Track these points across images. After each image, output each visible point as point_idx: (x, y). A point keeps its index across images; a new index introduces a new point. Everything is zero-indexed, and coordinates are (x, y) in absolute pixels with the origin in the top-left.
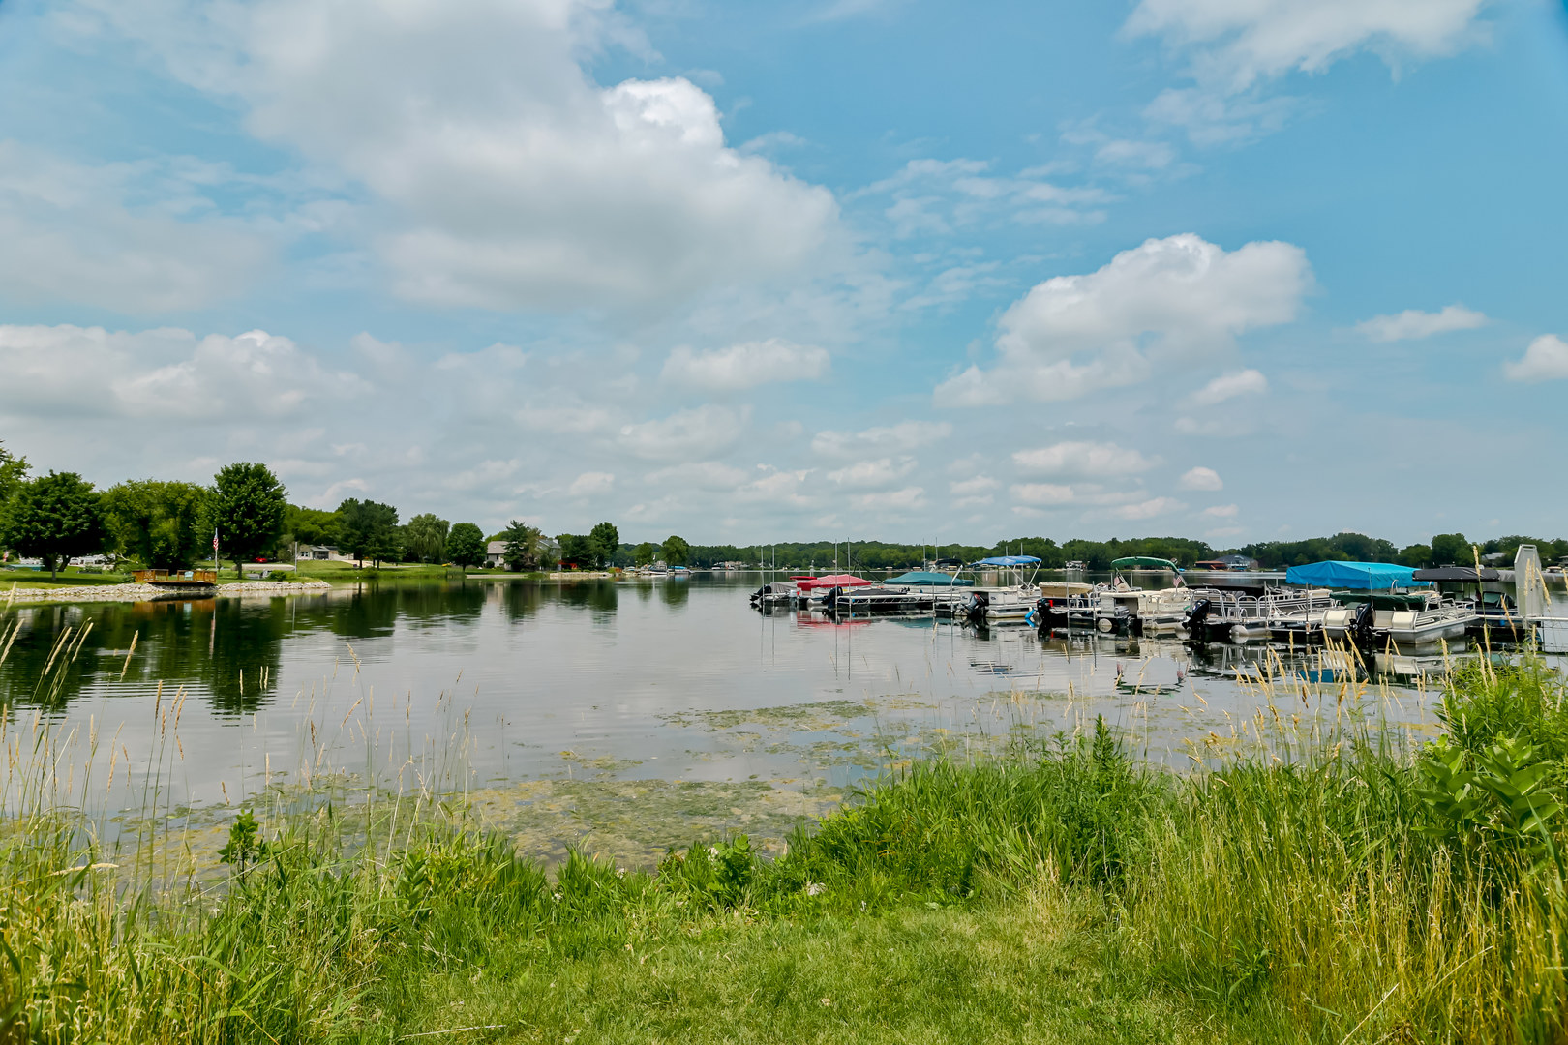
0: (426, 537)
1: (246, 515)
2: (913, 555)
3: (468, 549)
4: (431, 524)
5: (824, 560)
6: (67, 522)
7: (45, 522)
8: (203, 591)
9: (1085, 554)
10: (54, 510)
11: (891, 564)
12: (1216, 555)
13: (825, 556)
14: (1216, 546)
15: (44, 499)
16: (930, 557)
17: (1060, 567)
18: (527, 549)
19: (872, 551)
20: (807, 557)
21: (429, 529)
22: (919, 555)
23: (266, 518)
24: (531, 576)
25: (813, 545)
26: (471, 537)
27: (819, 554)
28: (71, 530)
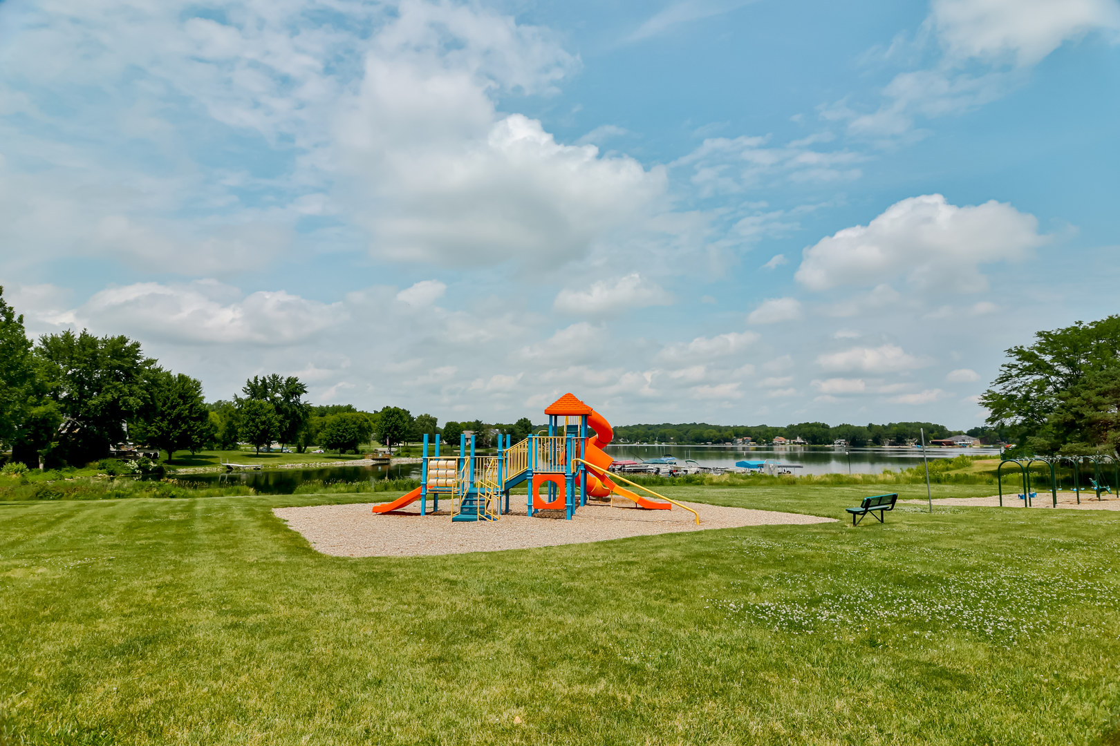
0: (425, 427)
1: (394, 430)
2: (726, 434)
3: (454, 436)
4: (428, 420)
5: (665, 437)
6: (348, 437)
7: (341, 437)
8: (387, 462)
9: (847, 435)
10: (343, 432)
11: (711, 440)
12: (950, 434)
13: (665, 434)
14: (950, 428)
15: (340, 428)
16: (737, 435)
17: (829, 444)
18: (483, 436)
19: (698, 431)
20: (653, 435)
21: (427, 423)
22: (730, 434)
23: (402, 431)
24: (487, 451)
25: (658, 426)
26: (456, 430)
27: (661, 433)
28: (349, 439)
